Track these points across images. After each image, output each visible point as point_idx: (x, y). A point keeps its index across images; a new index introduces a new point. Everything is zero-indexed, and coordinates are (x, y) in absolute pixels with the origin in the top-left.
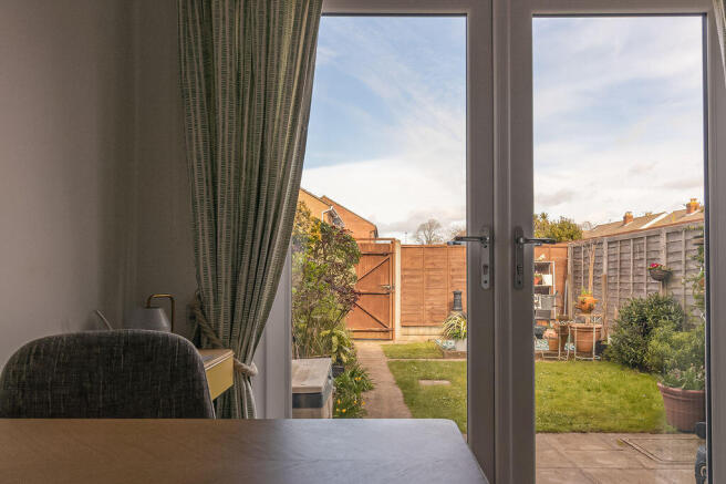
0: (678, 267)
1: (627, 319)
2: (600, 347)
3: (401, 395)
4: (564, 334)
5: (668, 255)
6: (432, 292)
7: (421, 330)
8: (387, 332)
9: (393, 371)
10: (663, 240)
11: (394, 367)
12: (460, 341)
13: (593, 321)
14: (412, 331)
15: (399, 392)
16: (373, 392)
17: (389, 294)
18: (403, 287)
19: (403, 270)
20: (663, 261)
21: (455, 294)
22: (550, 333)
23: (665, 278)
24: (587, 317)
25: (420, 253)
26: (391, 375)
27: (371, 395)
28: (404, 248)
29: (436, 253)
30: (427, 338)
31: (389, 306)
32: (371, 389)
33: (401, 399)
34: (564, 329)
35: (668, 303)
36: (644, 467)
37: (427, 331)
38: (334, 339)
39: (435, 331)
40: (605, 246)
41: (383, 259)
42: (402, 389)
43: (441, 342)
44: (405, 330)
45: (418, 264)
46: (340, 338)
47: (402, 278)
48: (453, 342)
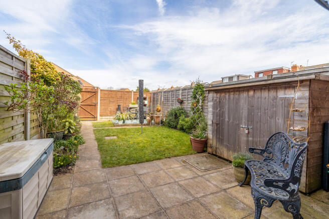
0: (185, 99)
1: (171, 114)
2: (162, 122)
3: (97, 145)
4: (152, 118)
5: (182, 96)
6: (111, 105)
7: (107, 117)
8: (95, 118)
9: (95, 134)
10: (181, 92)
11: (95, 132)
12: (120, 121)
13: (160, 114)
14: (103, 117)
15: (96, 143)
16: (84, 144)
17: (95, 105)
18: (101, 103)
19: (101, 97)
20: (180, 97)
21: (118, 106)
22: (148, 118)
23: (181, 102)
24: (158, 113)
25: (107, 93)
26: (94, 135)
27: (83, 146)
28: (101, 90)
29: (112, 93)
30: (109, 119)
31: (96, 109)
32: (84, 143)
33: (97, 147)
34: (152, 117)
35: (182, 109)
36: (199, 176)
37: (109, 117)
38: (67, 123)
39: (111, 117)
40: (163, 93)
41: (94, 94)
42: (98, 142)
43: (114, 121)
44: (101, 117)
45: (106, 96)
46: (70, 123)
47: (101, 100)
48: (117, 121)
